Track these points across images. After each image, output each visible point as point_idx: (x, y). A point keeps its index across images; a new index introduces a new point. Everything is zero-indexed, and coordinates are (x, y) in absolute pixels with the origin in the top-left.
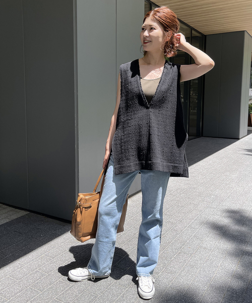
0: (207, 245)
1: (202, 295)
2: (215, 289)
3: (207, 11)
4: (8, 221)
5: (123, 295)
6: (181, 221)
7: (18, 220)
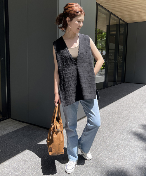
0: (132, 144)
1: (131, 172)
2: (138, 169)
3: (130, 9)
4: (17, 129)
5: (87, 171)
6: (116, 130)
7: (22, 129)
